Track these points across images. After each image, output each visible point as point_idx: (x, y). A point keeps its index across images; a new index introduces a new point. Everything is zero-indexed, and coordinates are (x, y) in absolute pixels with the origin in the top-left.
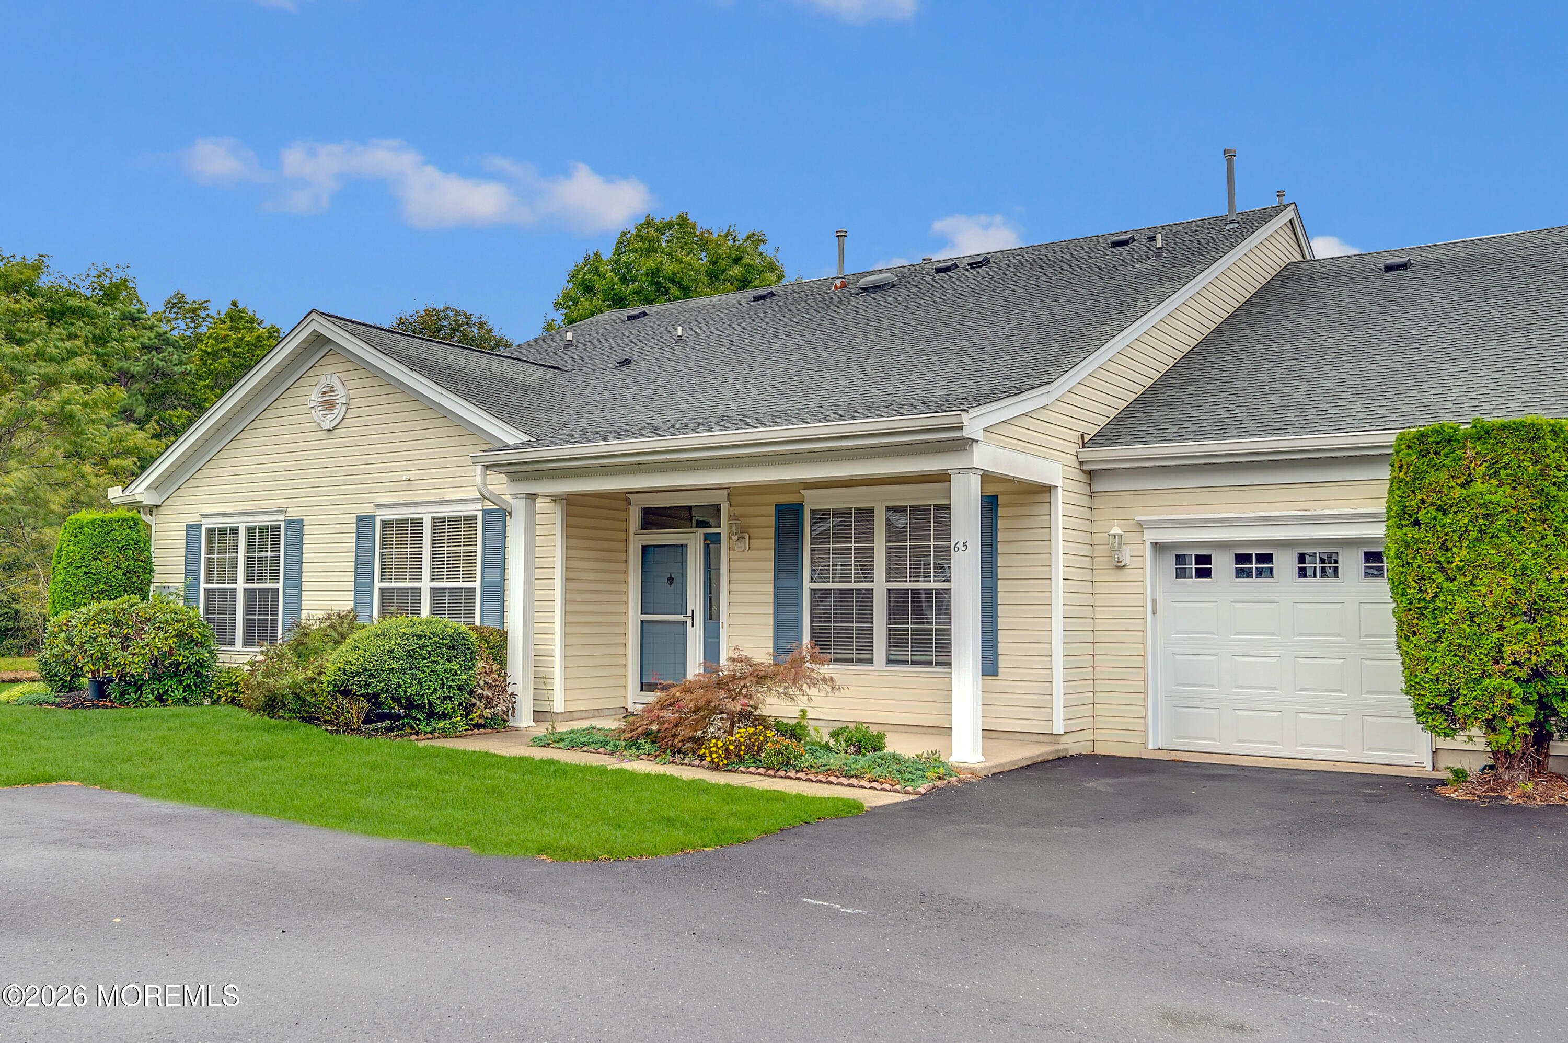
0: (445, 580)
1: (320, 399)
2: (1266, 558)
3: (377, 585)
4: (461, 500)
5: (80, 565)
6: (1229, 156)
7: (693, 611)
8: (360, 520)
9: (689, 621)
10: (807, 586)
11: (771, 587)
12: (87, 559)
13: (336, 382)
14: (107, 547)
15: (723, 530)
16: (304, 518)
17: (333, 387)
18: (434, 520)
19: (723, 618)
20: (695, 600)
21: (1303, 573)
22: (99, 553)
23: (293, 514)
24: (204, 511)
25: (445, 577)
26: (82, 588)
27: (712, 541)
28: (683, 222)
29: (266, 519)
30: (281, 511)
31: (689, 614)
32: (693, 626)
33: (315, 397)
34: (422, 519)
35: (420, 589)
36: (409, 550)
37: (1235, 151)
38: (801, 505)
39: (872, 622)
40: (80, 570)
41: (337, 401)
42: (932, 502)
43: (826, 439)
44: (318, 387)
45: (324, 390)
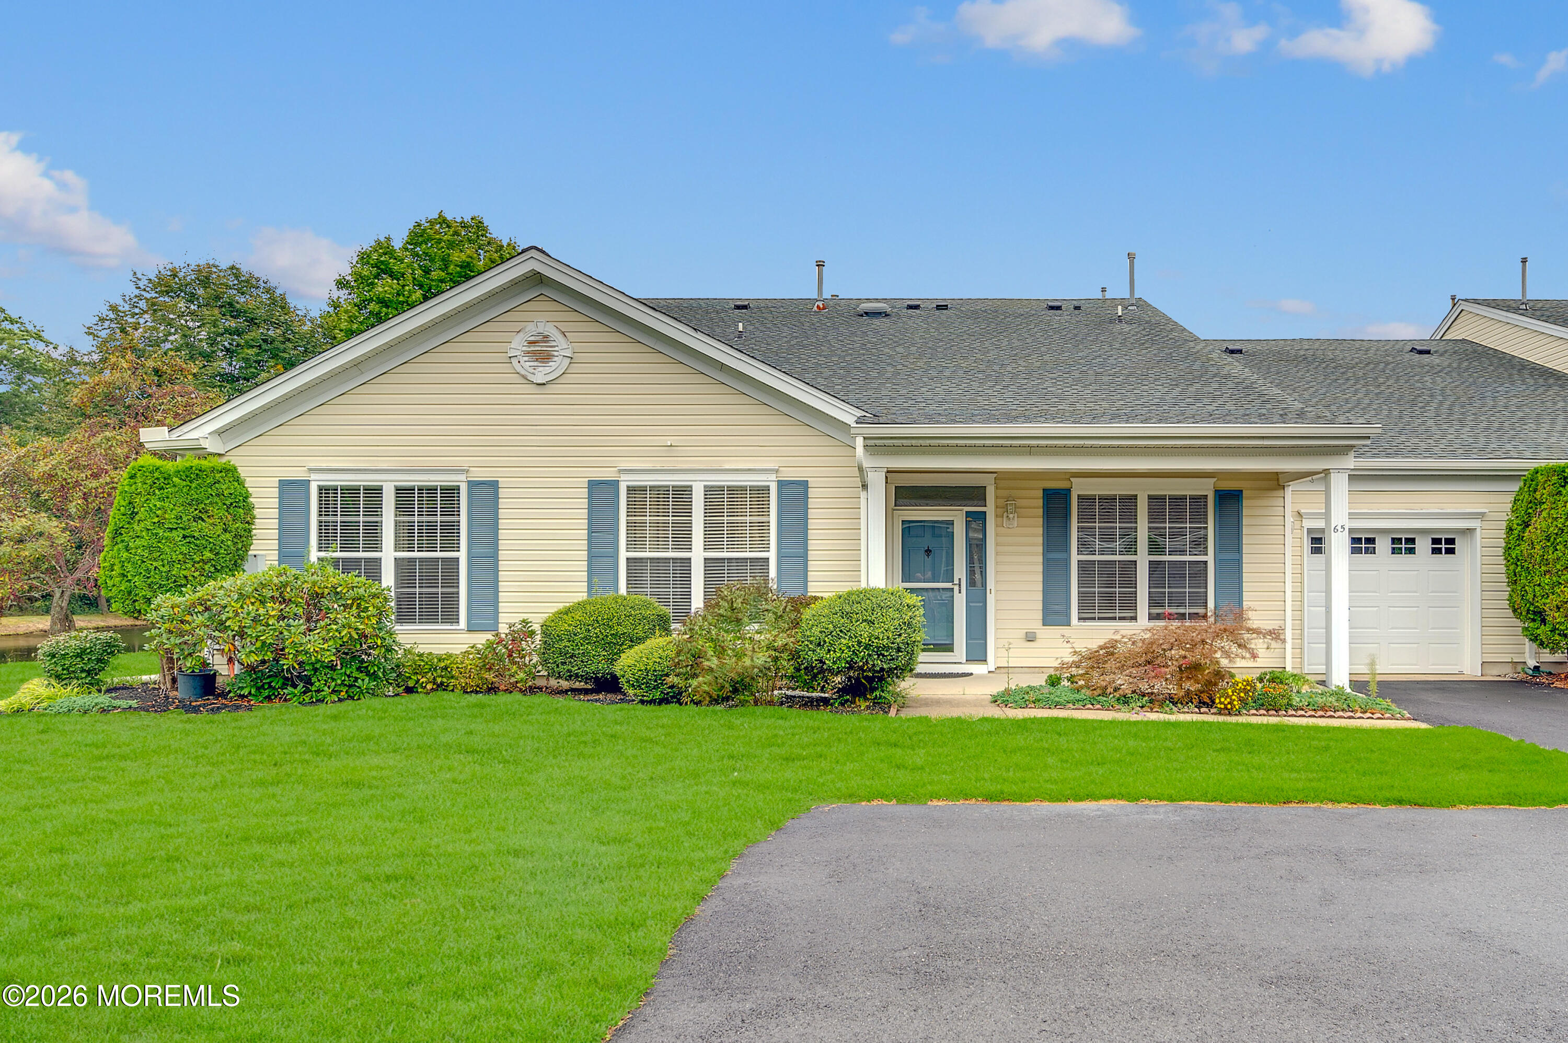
0: (725, 550)
1: (524, 349)
2: (1370, 541)
3: (623, 555)
4: (749, 470)
5: (175, 526)
6: (1131, 257)
7: (960, 579)
8: (594, 486)
9: (956, 588)
10: (1075, 558)
11: (1040, 559)
12: (185, 519)
13: (550, 330)
14: (211, 503)
15: (990, 509)
16: (499, 479)
17: (547, 337)
18: (708, 490)
19: (991, 584)
20: (960, 570)
21: (1394, 551)
22: (200, 512)
23: (480, 474)
24: (313, 465)
25: (725, 547)
26: (180, 557)
27: (977, 520)
28: (479, 226)
29: (431, 479)
30: (463, 470)
31: (956, 582)
32: (960, 592)
33: (518, 345)
34: (691, 487)
35: (690, 559)
36: (670, 518)
37: (1135, 255)
38: (1069, 491)
39: (1136, 587)
40: (174, 533)
41: (556, 353)
42: (1188, 493)
43: (1263, 438)
44: (521, 334)
45: (532, 338)
